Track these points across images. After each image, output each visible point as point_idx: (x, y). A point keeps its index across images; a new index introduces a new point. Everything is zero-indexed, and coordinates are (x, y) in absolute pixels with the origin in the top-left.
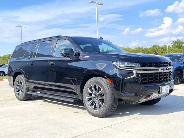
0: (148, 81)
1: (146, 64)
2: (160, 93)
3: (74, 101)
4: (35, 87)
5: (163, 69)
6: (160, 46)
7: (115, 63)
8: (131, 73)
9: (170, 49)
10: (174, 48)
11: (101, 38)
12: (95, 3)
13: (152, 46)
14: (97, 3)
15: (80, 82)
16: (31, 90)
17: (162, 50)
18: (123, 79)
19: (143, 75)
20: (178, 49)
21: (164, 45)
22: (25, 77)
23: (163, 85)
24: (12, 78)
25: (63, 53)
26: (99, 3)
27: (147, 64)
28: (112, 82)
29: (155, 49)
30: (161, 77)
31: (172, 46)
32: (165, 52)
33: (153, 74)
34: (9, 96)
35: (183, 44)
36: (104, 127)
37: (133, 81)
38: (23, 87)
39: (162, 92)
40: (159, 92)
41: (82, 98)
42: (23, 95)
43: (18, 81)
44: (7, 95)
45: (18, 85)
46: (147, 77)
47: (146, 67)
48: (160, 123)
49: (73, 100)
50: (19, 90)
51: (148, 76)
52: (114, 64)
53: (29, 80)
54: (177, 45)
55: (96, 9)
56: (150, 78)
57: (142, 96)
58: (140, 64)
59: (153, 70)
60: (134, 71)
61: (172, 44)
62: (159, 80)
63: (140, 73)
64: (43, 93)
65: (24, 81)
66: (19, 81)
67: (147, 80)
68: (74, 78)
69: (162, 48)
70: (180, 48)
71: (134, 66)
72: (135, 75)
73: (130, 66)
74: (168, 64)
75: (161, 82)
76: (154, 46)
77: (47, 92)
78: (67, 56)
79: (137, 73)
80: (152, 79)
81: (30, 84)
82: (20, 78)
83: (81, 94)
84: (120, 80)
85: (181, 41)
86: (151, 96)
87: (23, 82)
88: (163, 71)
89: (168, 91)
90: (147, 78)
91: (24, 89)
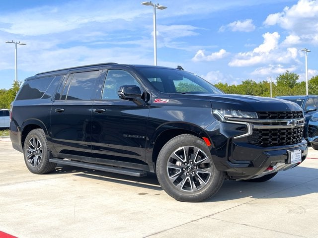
0: (270, 142)
1: (267, 113)
2: (289, 162)
3: (141, 175)
4: (63, 151)
5: (292, 123)
6: (257, 82)
7: (216, 112)
8: (244, 129)
9: (275, 88)
10: (281, 87)
11: (180, 68)
12: (152, 5)
13: (242, 82)
14: (156, 6)
15: (154, 143)
16: (56, 156)
17: (261, 89)
18: (231, 139)
19: (263, 132)
20: (287, 88)
21: (264, 82)
22: (46, 134)
23: (292, 149)
24: (19, 134)
25: (123, 94)
26: (159, 6)
27: (269, 115)
28: (212, 143)
29: (249, 87)
30: (289, 136)
31: (278, 82)
32: (267, 93)
33: (278, 131)
34: (11, 167)
35: (296, 79)
36: (199, 217)
37: (247, 142)
38: (41, 151)
39: (292, 160)
40: (286, 161)
41: (155, 170)
42: (42, 164)
43: (32, 140)
44: (6, 164)
45: (32, 147)
46: (268, 135)
47: (268, 119)
48: (290, 211)
49: (139, 174)
50: (34, 156)
51: (270, 134)
52: (214, 113)
53: (53, 139)
54: (286, 82)
55: (154, 15)
56: (273, 137)
57: (262, 167)
58: (259, 114)
59: (278, 124)
60: (249, 125)
61: (277, 79)
62: (287, 141)
63: (258, 129)
64: (80, 161)
65: (44, 141)
66: (34, 140)
67: (268, 141)
68: (140, 137)
69: (261, 86)
70: (291, 86)
71: (248, 117)
72: (250, 132)
73: (241, 117)
74: (295, 115)
75: (289, 143)
76: (247, 83)
77: (88, 159)
78: (129, 98)
79: (253, 130)
80: (275, 139)
81: (55, 145)
82: (36, 134)
83: (154, 163)
84: (227, 140)
85: (293, 75)
86: (275, 167)
87: (41, 141)
88: (293, 126)
89: (301, 158)
90: (268, 137)
91: (43, 154)
